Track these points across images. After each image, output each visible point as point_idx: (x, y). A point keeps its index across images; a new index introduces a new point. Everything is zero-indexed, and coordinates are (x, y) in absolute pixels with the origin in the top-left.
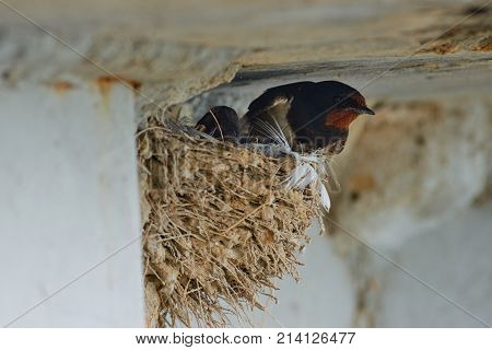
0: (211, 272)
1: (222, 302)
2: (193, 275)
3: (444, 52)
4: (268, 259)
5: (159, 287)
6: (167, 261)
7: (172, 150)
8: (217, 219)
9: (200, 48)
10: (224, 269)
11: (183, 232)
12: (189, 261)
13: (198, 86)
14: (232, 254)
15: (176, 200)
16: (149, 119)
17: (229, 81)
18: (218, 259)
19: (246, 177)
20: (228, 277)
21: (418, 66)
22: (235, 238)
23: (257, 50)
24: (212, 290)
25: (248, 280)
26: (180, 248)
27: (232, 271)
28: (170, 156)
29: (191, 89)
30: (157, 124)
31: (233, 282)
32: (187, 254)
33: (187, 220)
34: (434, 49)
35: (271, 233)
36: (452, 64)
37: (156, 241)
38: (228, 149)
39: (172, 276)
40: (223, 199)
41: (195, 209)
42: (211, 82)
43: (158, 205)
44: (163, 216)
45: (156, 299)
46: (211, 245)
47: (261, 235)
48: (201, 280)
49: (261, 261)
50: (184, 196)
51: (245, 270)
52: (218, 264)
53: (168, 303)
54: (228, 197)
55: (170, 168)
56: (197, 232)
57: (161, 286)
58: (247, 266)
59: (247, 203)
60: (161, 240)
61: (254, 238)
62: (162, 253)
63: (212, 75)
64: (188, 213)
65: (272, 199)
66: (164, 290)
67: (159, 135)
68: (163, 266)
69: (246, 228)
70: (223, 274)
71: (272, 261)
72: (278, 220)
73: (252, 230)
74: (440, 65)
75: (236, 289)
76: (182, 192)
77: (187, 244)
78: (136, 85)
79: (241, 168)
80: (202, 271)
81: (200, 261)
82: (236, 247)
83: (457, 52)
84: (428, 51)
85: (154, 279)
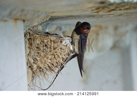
0: (45, 65)
1: (47, 72)
2: (40, 66)
3: (98, 13)
4: (58, 62)
5: (32, 69)
6: (34, 63)
7: (34, 36)
8: (46, 53)
9: (38, 12)
10: (48, 64)
11: (37, 56)
12: (39, 63)
13: (40, 21)
14: (49, 61)
15: (36, 48)
16: (29, 29)
17: (48, 20)
18: (46, 62)
19: (52, 43)
20: (49, 66)
21: (93, 16)
22: (50, 57)
23: (53, 12)
24: (45, 69)
25: (54, 67)
26: (37, 60)
27: (50, 65)
28: (34, 38)
29: (38, 22)
30: (31, 30)
31: (50, 68)
32: (39, 61)
33: (38, 53)
34: (96, 12)
35: (59, 56)
36: (101, 16)
37: (31, 58)
38: (48, 36)
39: (35, 66)
40: (47, 48)
41: (40, 50)
42: (43, 20)
43: (31, 49)
44: (32, 52)
45: (31, 72)
46: (44, 59)
47: (56, 56)
48: (42, 67)
49: (57, 62)
50: (38, 47)
51: (53, 65)
52: (46, 63)
53: (34, 73)
54: (48, 47)
55: (34, 41)
56: (41, 56)
57: (33, 69)
58: (53, 64)
59: (53, 49)
60: (32, 58)
61: (55, 57)
62: (32, 61)
63: (43, 18)
64: (38, 51)
65: (59, 48)
66: (33, 70)
67: (31, 33)
68: (33, 64)
69: (53, 55)
70: (47, 65)
71: (59, 62)
72: (60, 53)
73: (54, 55)
74: (99, 16)
75: (51, 69)
76: (37, 46)
77: (38, 59)
78: (24, 21)
79: (51, 41)
80: (42, 65)
81: (42, 62)
82: (51, 59)
83: (101, 13)
84: (94, 13)
85: (31, 67)
